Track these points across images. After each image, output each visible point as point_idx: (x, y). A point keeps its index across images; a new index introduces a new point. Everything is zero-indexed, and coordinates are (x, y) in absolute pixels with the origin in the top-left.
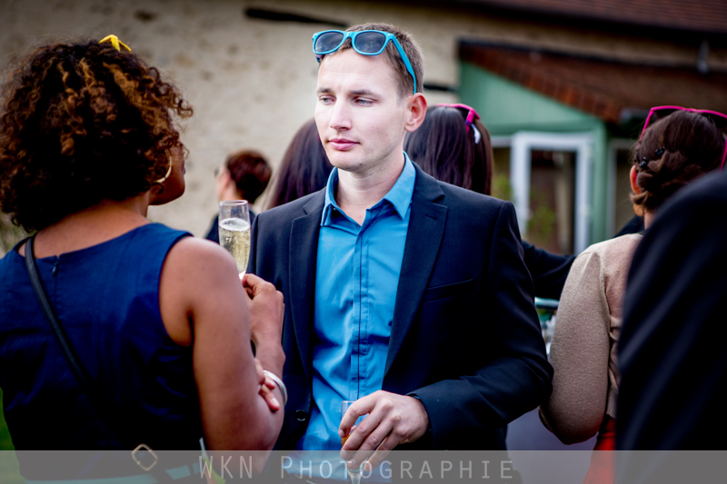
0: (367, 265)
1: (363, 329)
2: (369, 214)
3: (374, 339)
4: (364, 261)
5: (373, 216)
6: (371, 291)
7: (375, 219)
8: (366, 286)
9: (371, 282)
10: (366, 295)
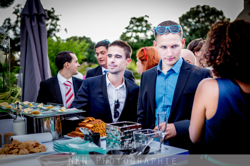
0: (167, 86)
1: (165, 104)
2: (168, 72)
3: (168, 106)
4: (166, 85)
5: (169, 73)
6: (168, 94)
7: (169, 74)
8: (167, 92)
9: (168, 91)
10: (166, 95)
